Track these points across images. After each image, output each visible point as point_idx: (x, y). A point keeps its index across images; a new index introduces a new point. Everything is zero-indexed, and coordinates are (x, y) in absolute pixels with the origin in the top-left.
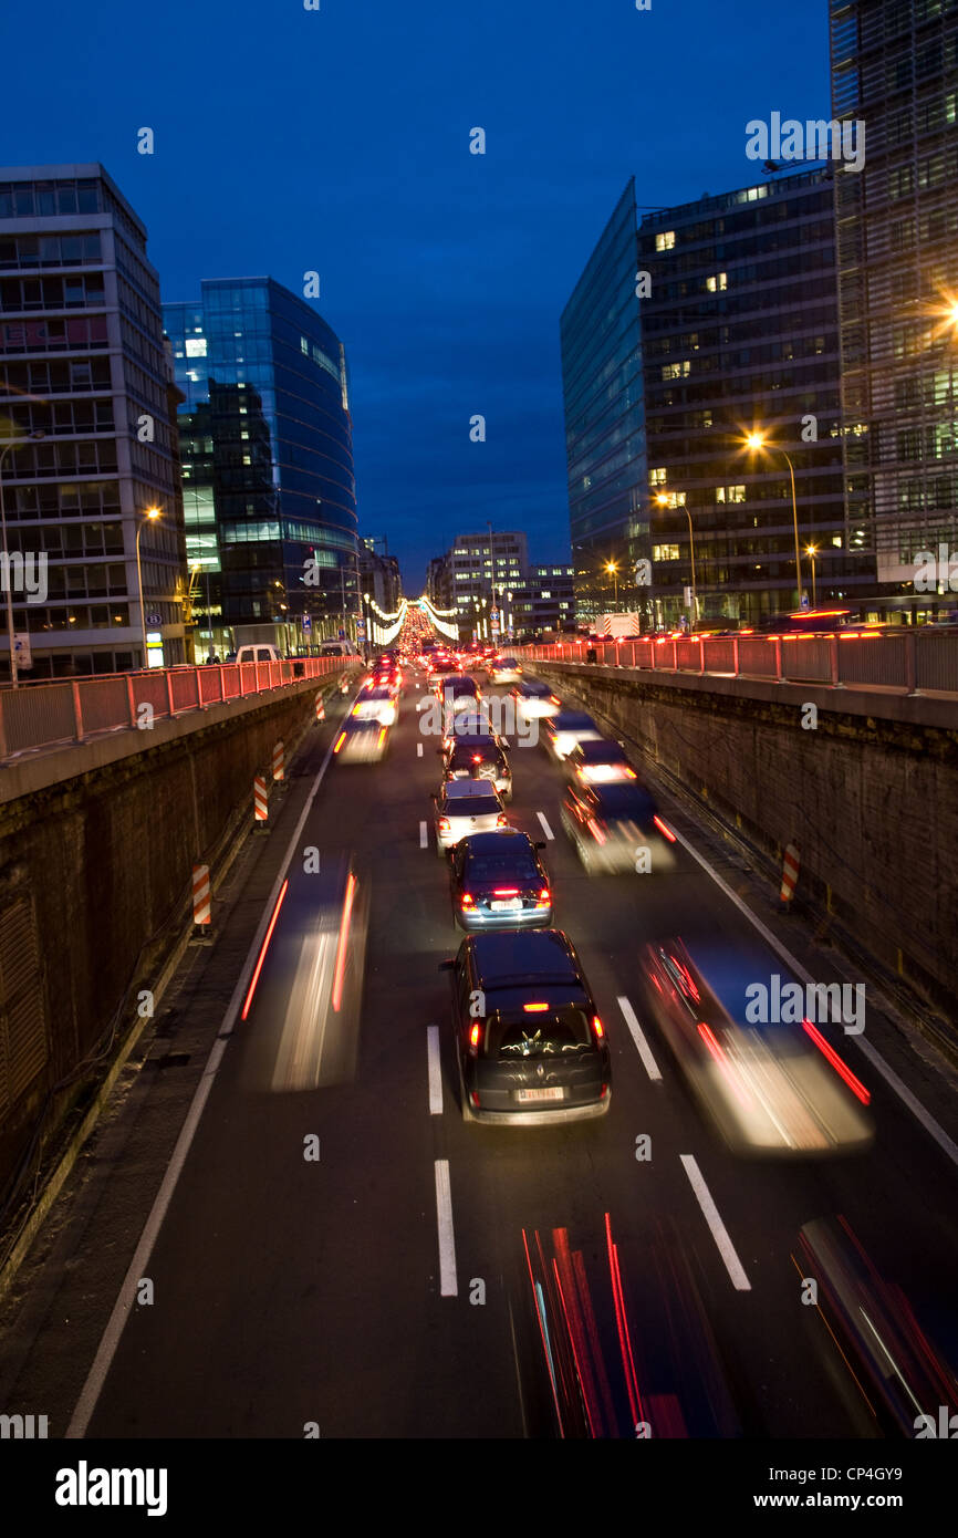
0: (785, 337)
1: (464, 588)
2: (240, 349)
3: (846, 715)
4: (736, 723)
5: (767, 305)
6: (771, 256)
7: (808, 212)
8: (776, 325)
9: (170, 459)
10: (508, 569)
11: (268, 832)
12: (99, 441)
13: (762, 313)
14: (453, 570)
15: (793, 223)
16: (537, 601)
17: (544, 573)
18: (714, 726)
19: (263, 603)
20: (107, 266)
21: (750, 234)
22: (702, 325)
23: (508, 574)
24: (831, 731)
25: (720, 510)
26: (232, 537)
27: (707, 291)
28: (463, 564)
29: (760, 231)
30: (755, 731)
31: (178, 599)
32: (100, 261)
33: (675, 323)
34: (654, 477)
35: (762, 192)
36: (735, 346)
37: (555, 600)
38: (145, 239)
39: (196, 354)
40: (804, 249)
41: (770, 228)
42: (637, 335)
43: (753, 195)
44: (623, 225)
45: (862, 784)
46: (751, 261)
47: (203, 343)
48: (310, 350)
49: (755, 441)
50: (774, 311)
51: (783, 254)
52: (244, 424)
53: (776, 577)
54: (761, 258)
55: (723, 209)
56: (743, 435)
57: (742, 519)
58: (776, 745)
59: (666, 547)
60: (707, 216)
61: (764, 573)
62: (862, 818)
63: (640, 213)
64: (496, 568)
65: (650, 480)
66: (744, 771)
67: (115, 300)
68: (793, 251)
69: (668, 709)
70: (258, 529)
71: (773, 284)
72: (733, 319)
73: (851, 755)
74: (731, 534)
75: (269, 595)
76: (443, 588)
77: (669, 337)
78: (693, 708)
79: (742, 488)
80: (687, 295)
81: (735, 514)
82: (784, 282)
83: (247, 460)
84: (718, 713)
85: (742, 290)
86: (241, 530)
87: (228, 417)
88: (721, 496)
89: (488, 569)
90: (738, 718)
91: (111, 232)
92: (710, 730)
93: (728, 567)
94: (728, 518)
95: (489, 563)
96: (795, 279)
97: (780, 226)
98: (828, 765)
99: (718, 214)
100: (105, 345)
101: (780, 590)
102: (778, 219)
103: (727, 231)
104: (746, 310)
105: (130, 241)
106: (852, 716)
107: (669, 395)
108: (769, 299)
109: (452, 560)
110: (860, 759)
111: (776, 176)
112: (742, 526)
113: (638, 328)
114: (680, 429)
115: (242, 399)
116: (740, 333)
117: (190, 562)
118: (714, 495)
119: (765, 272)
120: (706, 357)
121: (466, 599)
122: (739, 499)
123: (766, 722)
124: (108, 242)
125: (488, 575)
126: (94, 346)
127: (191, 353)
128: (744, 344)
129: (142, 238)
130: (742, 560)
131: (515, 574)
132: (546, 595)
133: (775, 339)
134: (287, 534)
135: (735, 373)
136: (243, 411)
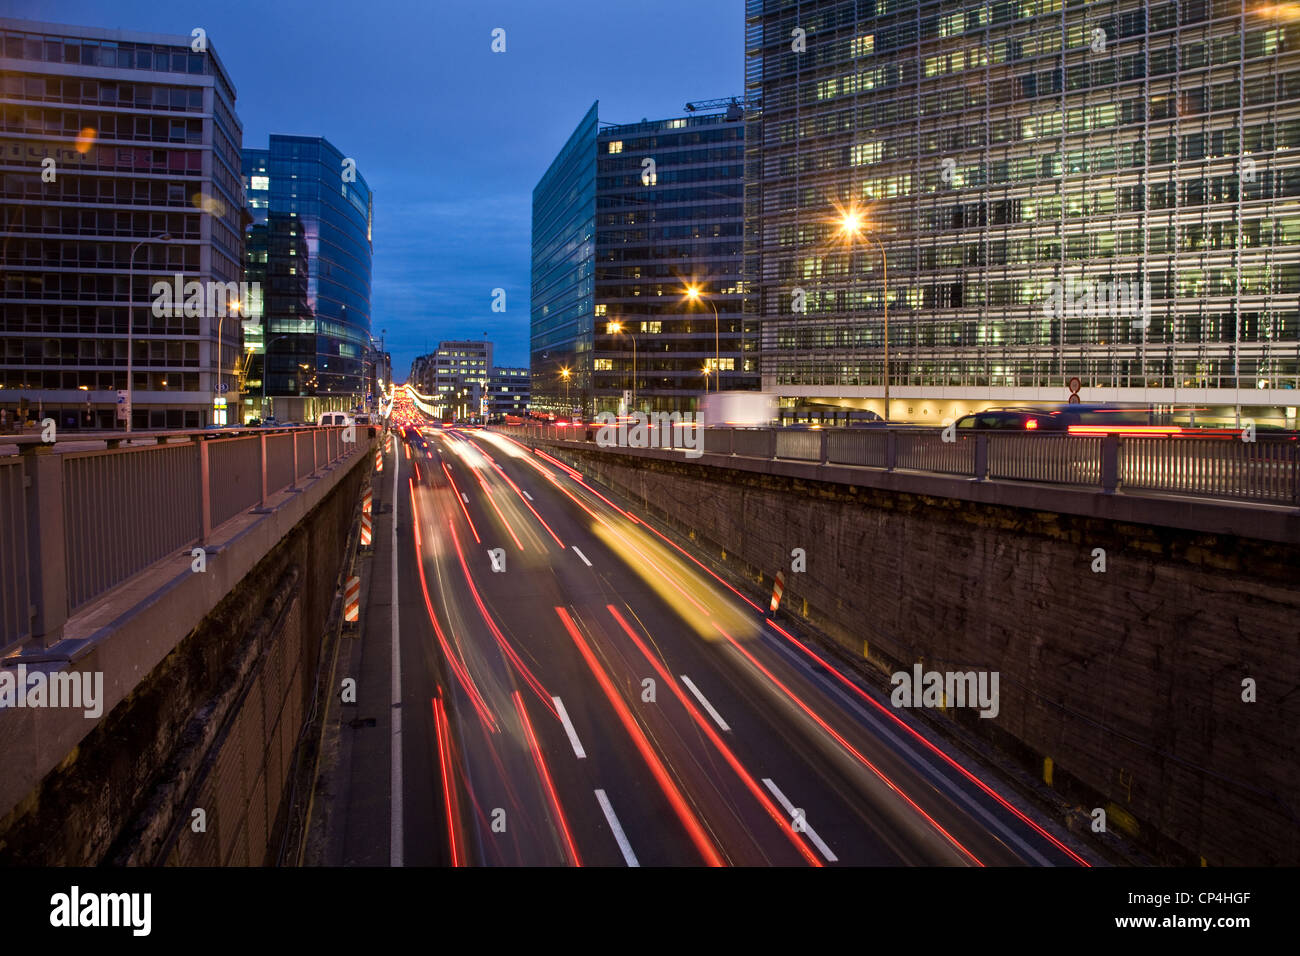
0: (695, 222)
1: (444, 380)
2: (294, 187)
3: (831, 484)
4: (725, 488)
5: (684, 199)
6: (687, 167)
7: (714, 141)
8: (687, 213)
9: (239, 265)
10: (478, 368)
11: (370, 554)
12: (186, 246)
13: (680, 204)
14: (437, 366)
15: (703, 147)
16: (499, 393)
17: (504, 373)
18: (704, 489)
19: (296, 380)
20: (206, 114)
21: (674, 150)
22: (637, 208)
23: (477, 372)
24: (813, 494)
25: (643, 337)
26: (277, 329)
27: (642, 184)
28: (445, 362)
29: (681, 149)
30: (743, 494)
31: (236, 372)
32: (201, 111)
33: (619, 204)
34: (598, 310)
35: (683, 123)
36: (659, 225)
37: (510, 394)
38: (234, 99)
39: (258, 188)
40: (710, 165)
41: (689, 148)
42: (593, 211)
43: (677, 124)
44: (588, 132)
45: (839, 530)
46: (674, 168)
47: (266, 180)
48: (348, 195)
49: (693, 293)
50: (688, 204)
51: (695, 166)
52: (292, 244)
53: (679, 388)
54: (681, 167)
55: (657, 131)
56: (684, 287)
57: (657, 346)
58: (763, 503)
59: (602, 361)
60: (647, 134)
61: (671, 384)
62: (838, 553)
63: (600, 125)
64: (469, 368)
65: (595, 312)
66: (732, 521)
67: (210, 141)
68: (703, 165)
69: (659, 476)
70: (298, 324)
71: (688, 185)
72: (660, 206)
73: (831, 511)
74: (650, 355)
75: (299, 375)
76: (427, 379)
77: (614, 214)
78: (685, 476)
79: (659, 323)
80: (628, 186)
81: (653, 341)
82: (695, 185)
83: (293, 271)
84: (708, 480)
85: (666, 187)
86: (284, 324)
87: (281, 237)
88: (644, 327)
89: (463, 367)
90: (727, 483)
91: (212, 92)
92: (700, 491)
93: (646, 378)
94: (647, 344)
95: (464, 363)
96: (702, 184)
97: (696, 147)
98: (809, 518)
99: (653, 134)
100: (199, 174)
101: (682, 397)
102: (692, 143)
103: (658, 146)
104: (669, 201)
105: (225, 98)
106: (836, 484)
107: (612, 254)
108: (684, 195)
109: (437, 358)
110: (839, 514)
111: (693, 114)
112: (657, 350)
113: (594, 203)
114: (617, 278)
115: (293, 225)
116: (664, 216)
117: (246, 345)
118: (640, 326)
119: (683, 177)
120: (639, 230)
121: (445, 389)
122: (656, 331)
123: (754, 487)
124: (209, 99)
125: (463, 372)
126: (189, 173)
127: (255, 187)
128: (666, 224)
129: (232, 97)
130: (656, 374)
131: (482, 372)
132: (505, 389)
133: (687, 223)
134: (320, 329)
135: (659, 243)
136: (293, 234)
